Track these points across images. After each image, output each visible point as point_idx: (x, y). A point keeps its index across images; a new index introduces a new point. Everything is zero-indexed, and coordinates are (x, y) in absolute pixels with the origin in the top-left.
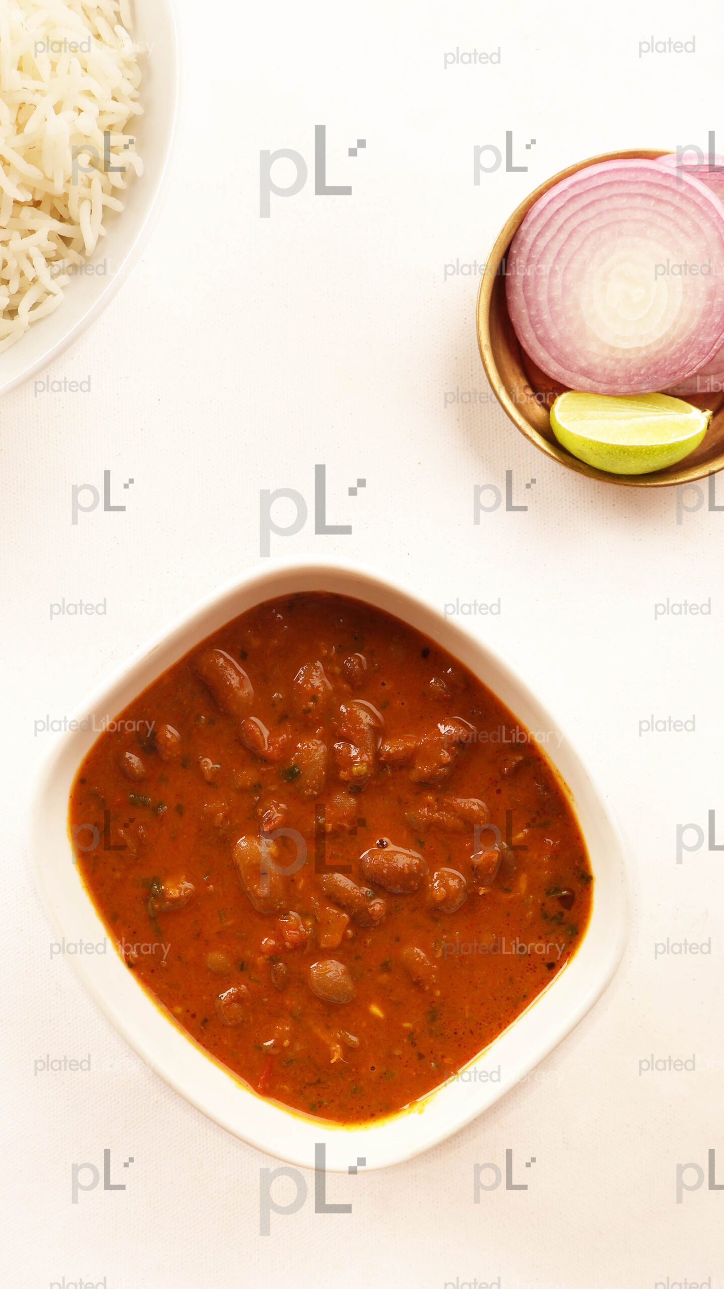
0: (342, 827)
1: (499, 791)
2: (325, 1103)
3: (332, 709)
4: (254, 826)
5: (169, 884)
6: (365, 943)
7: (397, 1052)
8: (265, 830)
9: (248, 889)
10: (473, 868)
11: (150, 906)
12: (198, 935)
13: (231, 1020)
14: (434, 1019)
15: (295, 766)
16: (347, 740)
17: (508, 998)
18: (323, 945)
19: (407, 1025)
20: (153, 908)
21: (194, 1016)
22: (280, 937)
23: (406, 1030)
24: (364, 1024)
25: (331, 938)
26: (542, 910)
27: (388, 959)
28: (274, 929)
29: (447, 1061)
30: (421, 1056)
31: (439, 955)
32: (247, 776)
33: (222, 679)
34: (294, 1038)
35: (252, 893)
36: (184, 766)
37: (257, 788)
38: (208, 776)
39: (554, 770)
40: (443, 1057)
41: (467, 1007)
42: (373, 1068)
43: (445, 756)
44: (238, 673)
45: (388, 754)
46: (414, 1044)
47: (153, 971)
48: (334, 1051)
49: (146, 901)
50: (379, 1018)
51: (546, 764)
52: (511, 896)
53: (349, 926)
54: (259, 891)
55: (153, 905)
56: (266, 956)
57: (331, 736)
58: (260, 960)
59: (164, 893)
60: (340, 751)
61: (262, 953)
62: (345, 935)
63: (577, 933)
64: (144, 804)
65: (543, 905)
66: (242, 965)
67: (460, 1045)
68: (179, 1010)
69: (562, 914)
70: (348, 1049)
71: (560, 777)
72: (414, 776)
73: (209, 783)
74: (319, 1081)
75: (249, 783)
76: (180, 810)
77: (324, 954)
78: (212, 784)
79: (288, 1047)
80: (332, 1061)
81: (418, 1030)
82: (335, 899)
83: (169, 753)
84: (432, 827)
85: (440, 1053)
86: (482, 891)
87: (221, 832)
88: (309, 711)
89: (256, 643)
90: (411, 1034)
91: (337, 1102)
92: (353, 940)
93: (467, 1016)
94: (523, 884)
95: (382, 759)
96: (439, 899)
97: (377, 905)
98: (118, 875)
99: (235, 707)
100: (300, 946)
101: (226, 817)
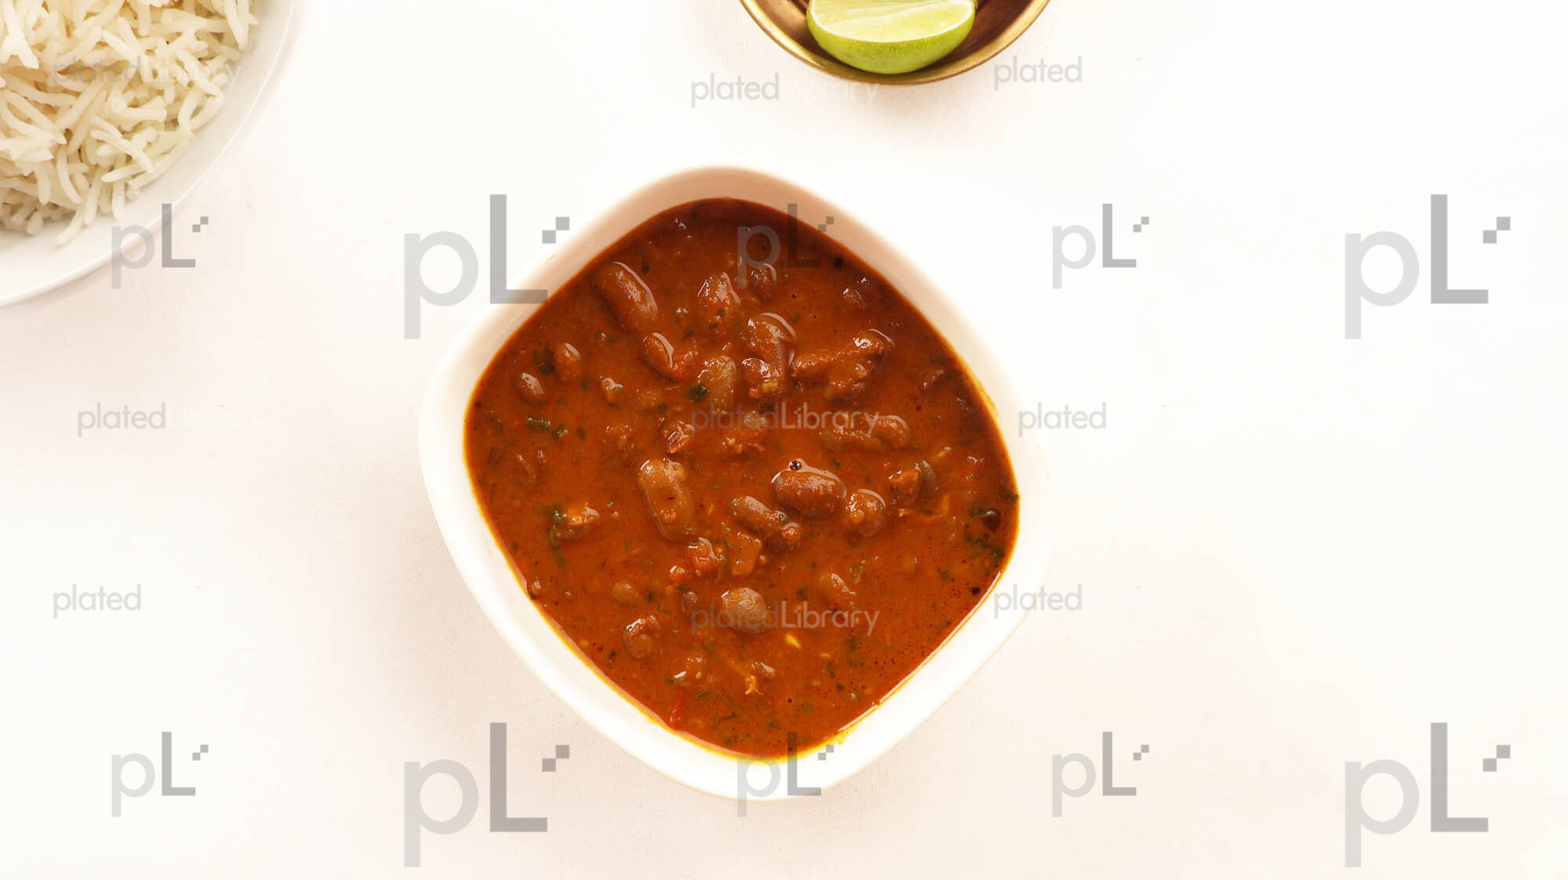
0: (754, 449)
1: (918, 408)
2: (741, 738)
3: (739, 324)
4: (660, 449)
5: (571, 511)
6: (780, 569)
7: (816, 683)
8: (672, 452)
9: (655, 514)
10: (892, 489)
11: (552, 536)
12: (603, 565)
13: (640, 652)
14: (853, 648)
15: (701, 385)
16: (756, 355)
17: (931, 626)
18: (735, 573)
19: (825, 655)
20: (555, 537)
21: (601, 649)
22: (690, 565)
23: (823, 660)
24: (780, 655)
25: (742, 565)
26: (965, 532)
27: (804, 587)
28: (683, 557)
29: (868, 691)
30: (840, 688)
31: (857, 581)
32: (651, 397)
33: (623, 294)
34: (707, 670)
35: (659, 520)
36: (583, 387)
37: (662, 408)
38: (610, 398)
39: (976, 383)
40: (864, 688)
41: (888, 636)
42: (790, 701)
43: (861, 370)
44: (639, 287)
45: (801, 370)
46: (832, 675)
47: (556, 603)
48: (749, 683)
49: (548, 530)
50: (794, 647)
51: (968, 378)
52: (933, 518)
53: (762, 552)
54: (666, 517)
55: (555, 534)
56: (676, 585)
57: (741, 351)
58: (669, 589)
59: (566, 521)
60: (750, 368)
61: (671, 582)
62: (757, 563)
63: (1004, 556)
64: (543, 428)
65: (967, 526)
66: (650, 595)
67: (881, 675)
68: (585, 643)
69: (986, 536)
70: (763, 680)
71: (982, 390)
72: (828, 393)
73: (611, 405)
74: (733, 715)
75: (653, 404)
76: (581, 434)
77: (738, 582)
78: (614, 405)
79: (700, 680)
80: (747, 693)
81: (837, 661)
82: (746, 523)
83: (568, 373)
84: (850, 447)
85: (860, 685)
86: (902, 513)
87: (625, 456)
88: (715, 325)
89: (657, 255)
90: (830, 664)
91: (753, 736)
92: (766, 567)
93: (888, 644)
94: (945, 506)
95: (794, 375)
96: (856, 522)
97: (792, 529)
98: (517, 503)
99: (637, 323)
100: (710, 573)
101: (629, 440)
